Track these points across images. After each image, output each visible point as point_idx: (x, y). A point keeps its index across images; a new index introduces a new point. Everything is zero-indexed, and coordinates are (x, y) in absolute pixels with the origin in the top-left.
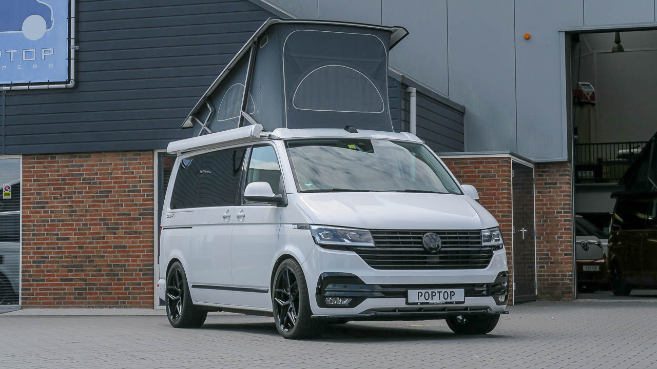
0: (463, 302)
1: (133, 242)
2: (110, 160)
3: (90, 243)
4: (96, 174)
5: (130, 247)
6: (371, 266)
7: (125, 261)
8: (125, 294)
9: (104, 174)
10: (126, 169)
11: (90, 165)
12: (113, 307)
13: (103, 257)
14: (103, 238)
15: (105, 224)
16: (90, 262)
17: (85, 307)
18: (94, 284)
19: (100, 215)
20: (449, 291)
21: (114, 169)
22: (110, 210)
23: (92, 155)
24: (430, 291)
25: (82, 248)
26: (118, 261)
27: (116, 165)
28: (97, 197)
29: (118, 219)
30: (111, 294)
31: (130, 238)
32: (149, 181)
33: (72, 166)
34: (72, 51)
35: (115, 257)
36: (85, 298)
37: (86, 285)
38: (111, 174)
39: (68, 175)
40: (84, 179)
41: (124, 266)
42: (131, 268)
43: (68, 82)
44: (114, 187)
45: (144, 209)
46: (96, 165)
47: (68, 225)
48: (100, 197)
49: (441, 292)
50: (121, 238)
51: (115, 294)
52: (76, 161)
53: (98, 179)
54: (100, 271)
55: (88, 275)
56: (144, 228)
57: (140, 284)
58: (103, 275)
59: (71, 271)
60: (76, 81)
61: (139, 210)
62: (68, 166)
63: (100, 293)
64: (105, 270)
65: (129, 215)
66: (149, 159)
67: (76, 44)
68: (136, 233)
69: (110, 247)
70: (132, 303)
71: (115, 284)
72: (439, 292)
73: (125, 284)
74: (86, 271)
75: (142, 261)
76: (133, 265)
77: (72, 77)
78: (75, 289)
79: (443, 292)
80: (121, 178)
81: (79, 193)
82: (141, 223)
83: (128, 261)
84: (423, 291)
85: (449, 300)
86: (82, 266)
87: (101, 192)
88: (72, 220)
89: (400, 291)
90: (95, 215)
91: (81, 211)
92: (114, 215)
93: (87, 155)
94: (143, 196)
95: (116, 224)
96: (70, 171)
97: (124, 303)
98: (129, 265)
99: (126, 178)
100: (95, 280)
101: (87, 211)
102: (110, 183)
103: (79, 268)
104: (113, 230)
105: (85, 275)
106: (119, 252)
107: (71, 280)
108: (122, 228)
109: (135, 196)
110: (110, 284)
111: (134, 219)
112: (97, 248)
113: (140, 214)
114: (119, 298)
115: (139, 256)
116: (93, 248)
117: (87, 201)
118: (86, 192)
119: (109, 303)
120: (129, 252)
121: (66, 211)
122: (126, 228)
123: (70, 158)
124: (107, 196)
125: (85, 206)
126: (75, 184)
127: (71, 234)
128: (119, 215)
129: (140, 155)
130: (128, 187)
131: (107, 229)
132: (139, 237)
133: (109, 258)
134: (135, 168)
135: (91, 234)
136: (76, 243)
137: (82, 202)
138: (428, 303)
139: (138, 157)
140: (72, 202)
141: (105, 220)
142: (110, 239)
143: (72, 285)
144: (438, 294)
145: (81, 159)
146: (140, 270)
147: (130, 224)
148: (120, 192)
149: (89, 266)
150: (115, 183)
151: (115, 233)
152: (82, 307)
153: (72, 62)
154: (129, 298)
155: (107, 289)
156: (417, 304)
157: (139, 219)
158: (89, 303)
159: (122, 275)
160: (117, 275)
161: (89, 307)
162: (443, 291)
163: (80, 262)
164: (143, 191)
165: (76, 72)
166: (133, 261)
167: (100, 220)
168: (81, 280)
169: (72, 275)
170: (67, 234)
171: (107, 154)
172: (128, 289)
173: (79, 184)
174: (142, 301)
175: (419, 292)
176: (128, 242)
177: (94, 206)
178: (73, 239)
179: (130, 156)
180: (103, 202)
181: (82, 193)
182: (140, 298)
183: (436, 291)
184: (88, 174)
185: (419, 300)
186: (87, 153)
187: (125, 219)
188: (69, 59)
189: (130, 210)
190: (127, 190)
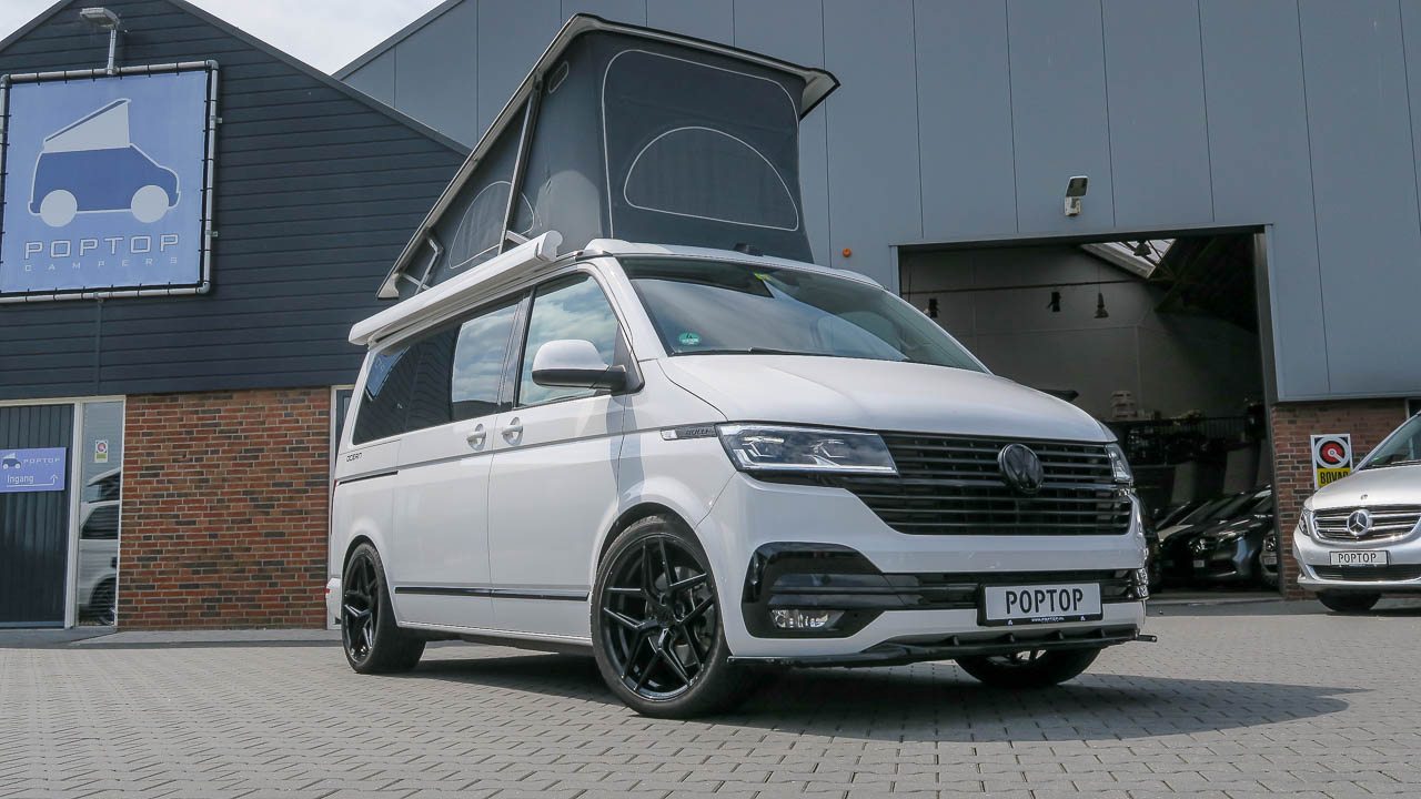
0: (1099, 617)
1: (295, 527)
2: (262, 402)
3: (228, 529)
4: (241, 424)
5: (291, 534)
6: (892, 526)
7: (283, 556)
8: (282, 606)
9: (252, 424)
10: (286, 415)
11: (233, 411)
12: (262, 627)
13: (248, 549)
14: (249, 521)
15: (252, 500)
16: (228, 557)
17: (219, 628)
18: (234, 593)
19: (245, 486)
20: (1070, 587)
21: (268, 416)
22: (261, 479)
23: (235, 396)
24: (1031, 589)
25: (215, 536)
26: (271, 556)
27: (272, 409)
28: (241, 458)
29: (273, 492)
30: (260, 606)
31: (290, 520)
32: (323, 434)
33: (204, 412)
34: (208, 238)
35: (266, 549)
36: (219, 614)
37: (220, 593)
38: (263, 423)
39: (196, 426)
40: (221, 432)
41: (282, 563)
42: (292, 566)
43: (199, 284)
44: (268, 444)
45: (313, 477)
46: (241, 411)
47: (194, 502)
48: (245, 458)
49: (1055, 591)
50: (277, 520)
51: (266, 607)
52: (210, 404)
53: (243, 431)
54: (243, 571)
55: (225, 578)
56: (313, 505)
57: (305, 591)
58: (247, 578)
59: (198, 572)
60: (213, 282)
61: (307, 477)
62: (197, 412)
63: (243, 607)
64: (250, 571)
65: (290, 485)
66: (324, 400)
67: (214, 227)
68: (300, 512)
69: (259, 535)
70: (292, 621)
71: (267, 592)
72: (1052, 592)
73: (282, 592)
74: (221, 571)
75: (309, 555)
76: (295, 563)
77: (207, 277)
78: (203, 600)
79: (1058, 592)
80: (279, 429)
81: (212, 452)
82: (308, 498)
83: (287, 556)
84: (1018, 590)
85: (1071, 612)
86: (214, 564)
87: (246, 451)
88: (201, 494)
89: (966, 590)
90: (237, 486)
91: (215, 480)
92: (268, 485)
93: (227, 394)
94: (313, 455)
95: (271, 499)
96: (199, 419)
97: (280, 620)
98: (288, 563)
99: (287, 429)
100: (235, 586)
101: (224, 480)
102: (261, 436)
103: (212, 568)
104: (265, 509)
105: (220, 578)
106: (273, 542)
107: (197, 586)
108: (279, 506)
109: (301, 456)
110: (259, 592)
111: (297, 491)
112: (238, 536)
113: (307, 484)
114: (272, 613)
115: (303, 549)
116: (231, 536)
117: (225, 466)
118: (224, 452)
119: (256, 621)
120: (289, 541)
121: (191, 481)
122: (284, 506)
123: (201, 399)
124: (257, 458)
125: (222, 473)
126: (206, 439)
127: (197, 516)
128: (274, 485)
129: (309, 394)
130: (290, 442)
131: (257, 506)
132: (306, 519)
133: (257, 552)
134: (300, 415)
135: (229, 514)
136: (206, 529)
137: (217, 466)
138: (1028, 621)
139: (306, 397)
140: (203, 466)
141: (253, 493)
142: (260, 523)
143: (197, 594)
144: (1048, 596)
145: (219, 401)
146: (306, 570)
147: (291, 498)
148: (278, 450)
149: (225, 564)
150: (270, 436)
151: (267, 514)
152: (212, 628)
153: (207, 254)
154: (287, 613)
155: (253, 600)
156: (1004, 623)
157: (306, 491)
158: (225, 621)
159: (277, 577)
160: (270, 578)
161: (224, 628)
162: (1059, 588)
163: (212, 558)
164: (313, 448)
165: (213, 270)
166: (294, 556)
167: (245, 493)
168: (212, 586)
169: (200, 579)
170: (192, 515)
171: (257, 393)
172: (287, 599)
173: (214, 439)
174: (307, 617)
175: (1008, 593)
176: (287, 526)
177: (236, 472)
178: (201, 522)
179: (292, 395)
180: (251, 465)
181: (217, 452)
182: (306, 613)
183: (1044, 588)
184: (227, 424)
185: (1009, 612)
186: (225, 392)
187: (284, 492)
188: (203, 251)
189: (291, 478)
190: (288, 447)
